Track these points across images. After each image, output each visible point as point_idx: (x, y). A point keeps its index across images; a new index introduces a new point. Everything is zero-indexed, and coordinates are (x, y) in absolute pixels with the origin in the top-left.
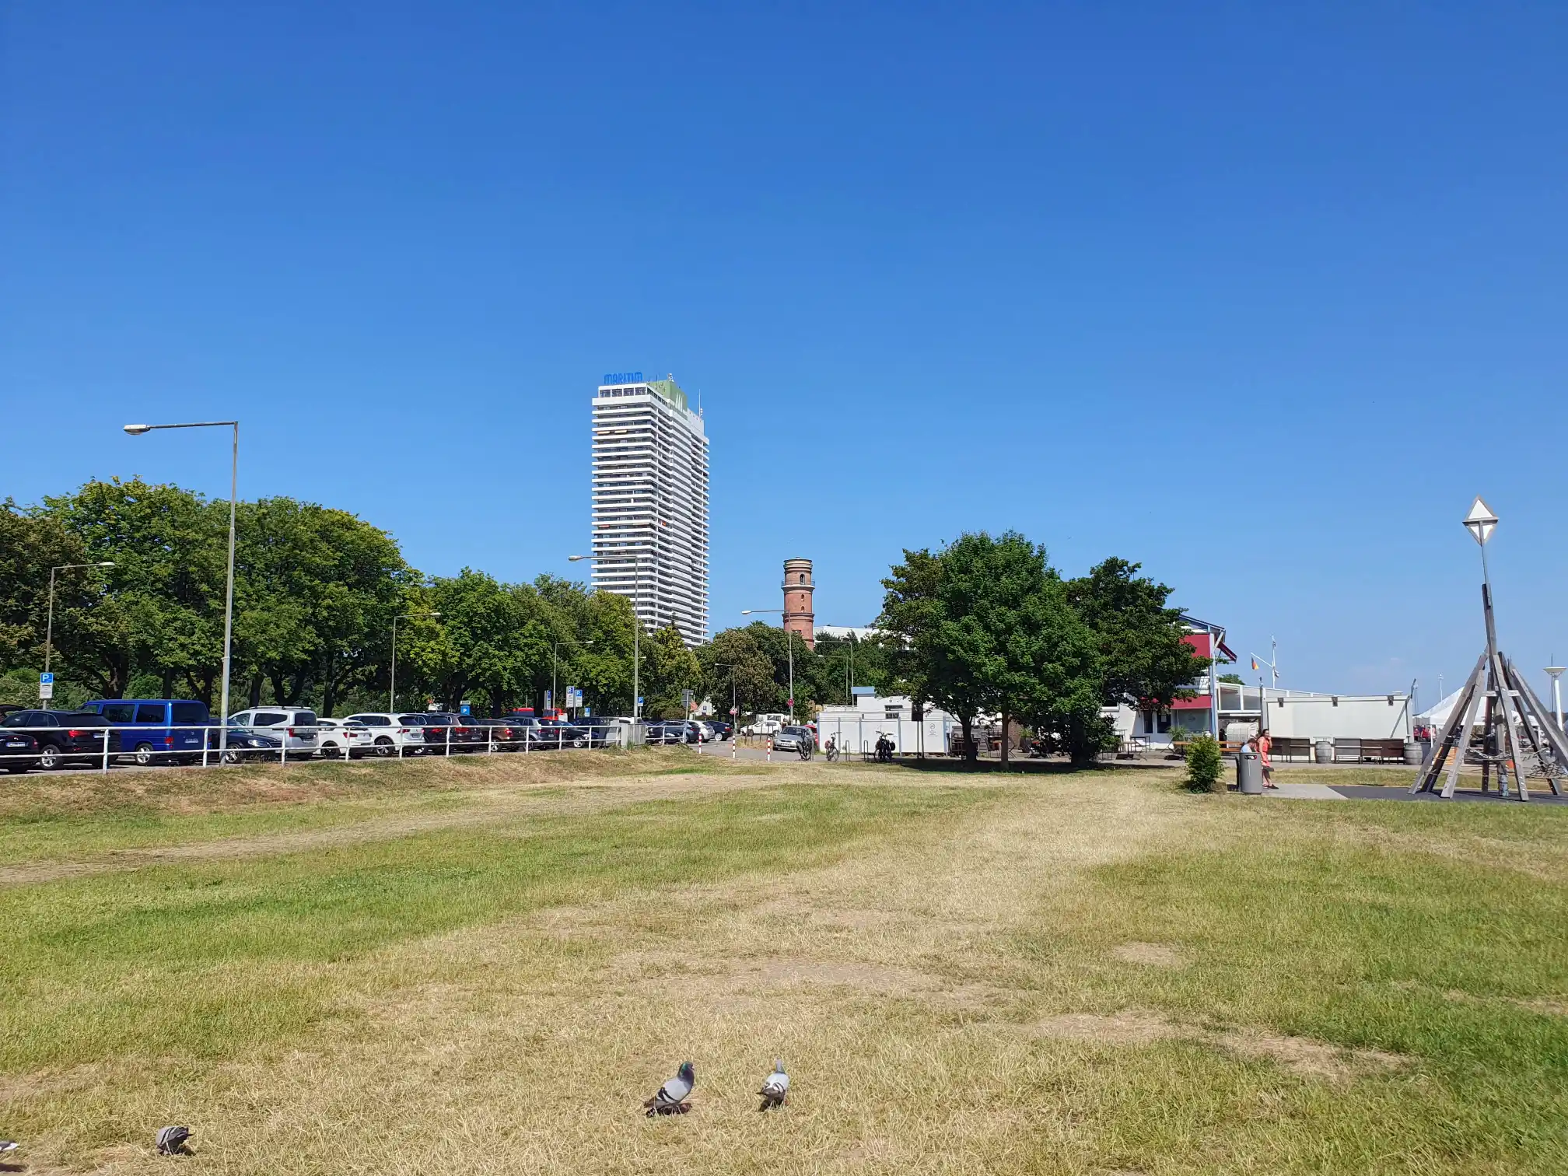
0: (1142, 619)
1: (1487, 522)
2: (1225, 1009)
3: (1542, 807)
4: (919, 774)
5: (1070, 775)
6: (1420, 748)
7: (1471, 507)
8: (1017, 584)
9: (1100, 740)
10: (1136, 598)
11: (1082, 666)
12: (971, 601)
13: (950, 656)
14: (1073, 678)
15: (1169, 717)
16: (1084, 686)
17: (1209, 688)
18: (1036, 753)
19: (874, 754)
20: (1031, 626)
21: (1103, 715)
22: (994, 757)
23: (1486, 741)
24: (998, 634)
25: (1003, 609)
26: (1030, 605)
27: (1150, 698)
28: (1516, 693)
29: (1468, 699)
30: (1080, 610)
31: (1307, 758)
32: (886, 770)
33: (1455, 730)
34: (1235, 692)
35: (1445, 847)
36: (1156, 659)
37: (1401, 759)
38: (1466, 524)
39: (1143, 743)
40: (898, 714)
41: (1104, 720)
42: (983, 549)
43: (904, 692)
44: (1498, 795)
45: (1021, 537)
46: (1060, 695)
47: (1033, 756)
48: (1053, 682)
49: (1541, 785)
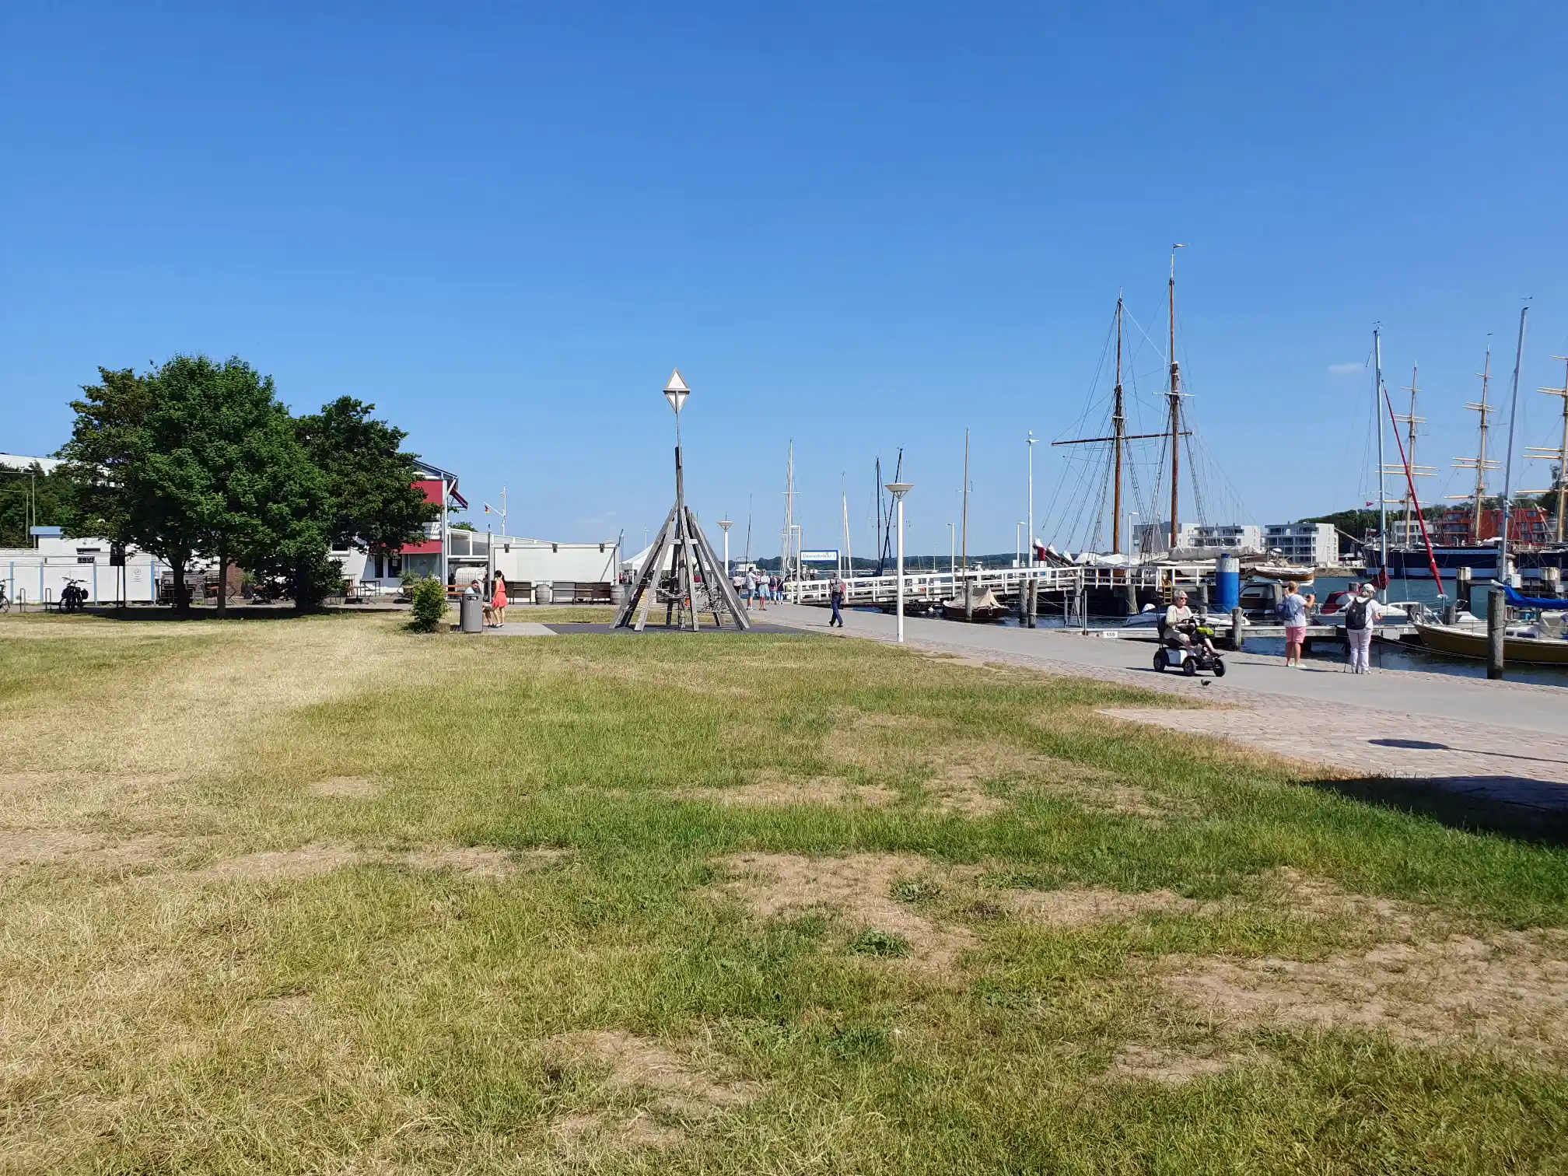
0: (374, 461)
1: (681, 392)
2: (412, 830)
3: (706, 636)
4: (117, 624)
5: (293, 620)
6: (623, 589)
7: (669, 378)
8: (240, 417)
9: (326, 584)
10: (368, 440)
11: (311, 508)
12: (186, 433)
13: (159, 493)
14: (299, 521)
15: (400, 562)
16: (311, 528)
17: (440, 534)
18: (259, 598)
19: (60, 604)
20: (255, 463)
21: (330, 559)
22: (211, 603)
23: (670, 582)
24: (215, 470)
25: (222, 442)
26: (254, 439)
27: (379, 542)
28: (695, 541)
29: (659, 547)
30: (308, 449)
31: (528, 600)
32: (76, 622)
33: (648, 573)
34: (465, 538)
35: (630, 672)
36: (387, 502)
37: (608, 599)
38: (666, 392)
39: (374, 588)
40: (93, 558)
41: (332, 563)
42: (202, 375)
43: (101, 533)
44: (677, 628)
45: (246, 366)
46: (286, 537)
47: (255, 602)
48: (278, 524)
49: (708, 618)
